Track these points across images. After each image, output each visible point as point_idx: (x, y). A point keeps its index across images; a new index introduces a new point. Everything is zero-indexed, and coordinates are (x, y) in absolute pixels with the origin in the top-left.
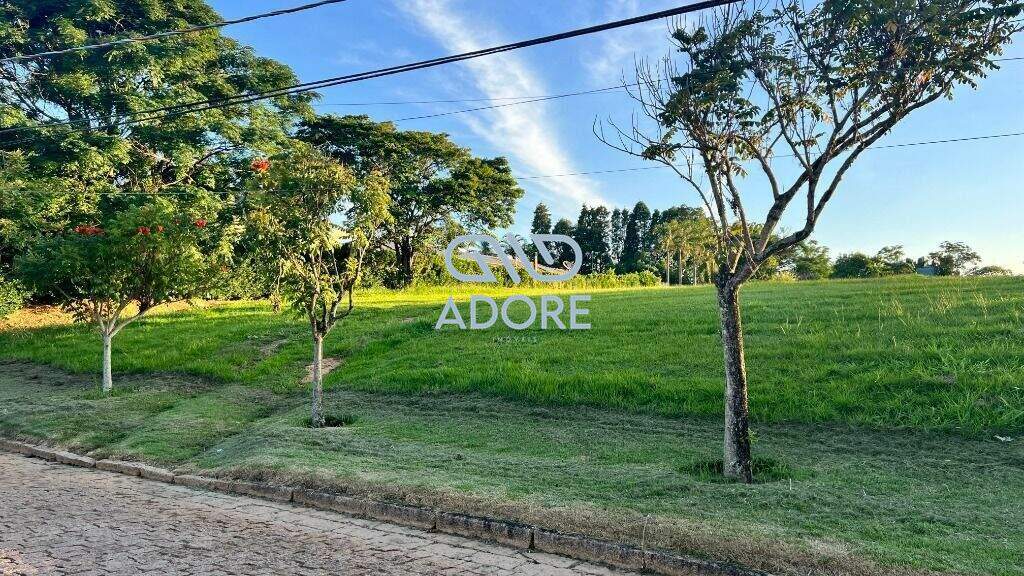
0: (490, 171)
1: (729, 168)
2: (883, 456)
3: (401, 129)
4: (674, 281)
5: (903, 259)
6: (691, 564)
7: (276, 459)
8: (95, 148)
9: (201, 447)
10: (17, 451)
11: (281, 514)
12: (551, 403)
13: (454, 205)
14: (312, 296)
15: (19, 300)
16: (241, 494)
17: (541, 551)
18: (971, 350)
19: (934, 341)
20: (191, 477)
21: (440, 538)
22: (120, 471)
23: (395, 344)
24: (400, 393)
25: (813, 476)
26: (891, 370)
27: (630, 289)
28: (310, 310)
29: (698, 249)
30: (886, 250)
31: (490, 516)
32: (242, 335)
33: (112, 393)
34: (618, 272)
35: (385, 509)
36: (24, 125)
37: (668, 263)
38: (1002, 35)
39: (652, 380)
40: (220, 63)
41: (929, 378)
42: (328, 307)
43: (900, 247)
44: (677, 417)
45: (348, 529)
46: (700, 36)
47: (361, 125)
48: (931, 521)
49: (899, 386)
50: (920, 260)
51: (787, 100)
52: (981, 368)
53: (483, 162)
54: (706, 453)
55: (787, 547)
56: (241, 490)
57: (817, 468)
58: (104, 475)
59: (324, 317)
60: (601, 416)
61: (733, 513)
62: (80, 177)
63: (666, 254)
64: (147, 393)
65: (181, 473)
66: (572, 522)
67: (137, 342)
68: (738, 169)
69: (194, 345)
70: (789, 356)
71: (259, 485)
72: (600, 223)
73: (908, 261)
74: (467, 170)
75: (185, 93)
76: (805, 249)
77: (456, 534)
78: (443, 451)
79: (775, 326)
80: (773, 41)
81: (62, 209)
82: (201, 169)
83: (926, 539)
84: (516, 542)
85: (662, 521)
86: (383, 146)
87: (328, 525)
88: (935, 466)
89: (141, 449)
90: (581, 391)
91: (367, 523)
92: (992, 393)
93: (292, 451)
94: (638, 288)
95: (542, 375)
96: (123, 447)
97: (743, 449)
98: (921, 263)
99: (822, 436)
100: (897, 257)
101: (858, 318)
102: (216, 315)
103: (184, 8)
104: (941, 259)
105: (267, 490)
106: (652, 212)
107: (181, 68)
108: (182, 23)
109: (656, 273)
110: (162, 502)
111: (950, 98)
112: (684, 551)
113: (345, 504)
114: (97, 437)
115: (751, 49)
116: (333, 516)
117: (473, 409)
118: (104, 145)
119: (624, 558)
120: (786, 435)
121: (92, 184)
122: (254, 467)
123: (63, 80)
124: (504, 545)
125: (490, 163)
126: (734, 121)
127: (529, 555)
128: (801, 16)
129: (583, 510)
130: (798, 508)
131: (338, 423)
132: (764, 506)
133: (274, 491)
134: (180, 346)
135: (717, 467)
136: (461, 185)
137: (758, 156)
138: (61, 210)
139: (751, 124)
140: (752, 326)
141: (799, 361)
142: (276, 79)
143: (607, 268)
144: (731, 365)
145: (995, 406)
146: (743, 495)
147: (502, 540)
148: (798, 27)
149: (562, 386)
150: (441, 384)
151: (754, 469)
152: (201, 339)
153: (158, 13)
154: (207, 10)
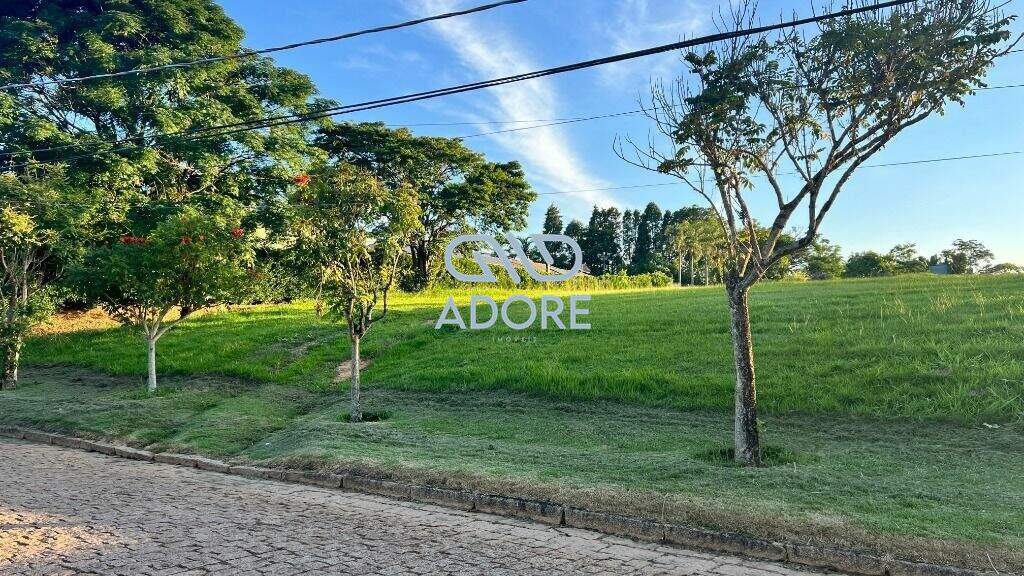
0: (504, 175)
1: (737, 182)
2: (881, 443)
3: (416, 135)
4: (686, 281)
5: (915, 256)
6: (706, 535)
7: (324, 451)
8: (125, 160)
9: (250, 441)
10: (77, 446)
11: (334, 498)
12: (574, 399)
13: (468, 210)
14: (350, 300)
15: (51, 306)
16: (294, 482)
17: (572, 527)
18: (967, 345)
19: (933, 337)
20: (246, 467)
21: (479, 516)
22: (179, 463)
23: (419, 345)
24: (429, 390)
25: (815, 460)
26: (892, 365)
27: (642, 290)
28: (348, 313)
29: (710, 249)
30: (898, 248)
31: (524, 497)
32: (272, 338)
33: (156, 393)
34: (629, 273)
35: (428, 492)
36: (57, 137)
37: (680, 264)
38: (986, 59)
39: (667, 377)
40: (242, 74)
41: (925, 372)
42: (365, 311)
43: (912, 246)
44: (691, 410)
45: (396, 510)
46: (710, 59)
47: (377, 132)
48: (919, 496)
49: (898, 380)
50: (932, 258)
51: (790, 120)
52: (975, 363)
53: (497, 166)
54: (719, 442)
55: (790, 518)
56: (293, 478)
57: (820, 454)
58: (165, 466)
59: (360, 320)
60: (620, 410)
61: (743, 491)
62: (110, 188)
63: (677, 254)
64: (189, 393)
65: (235, 464)
66: (599, 501)
67: (171, 345)
68: (746, 182)
69: (228, 347)
70: (796, 353)
71: (310, 473)
72: (612, 224)
73: (921, 259)
74: (482, 174)
75: (210, 105)
76: (817, 248)
77: (493, 513)
78: (474, 442)
79: (784, 325)
80: (776, 66)
81: (93, 217)
82: (225, 177)
83: (914, 511)
84: (548, 519)
85: (679, 499)
86: (399, 152)
87: (379, 507)
88: (927, 450)
89: (194, 443)
90: (601, 388)
91: (414, 505)
92: (983, 385)
93: (338, 443)
94: (650, 289)
95: (563, 373)
96: (177, 441)
97: (752, 438)
98: (934, 260)
99: (825, 425)
100: (909, 256)
101: (863, 317)
102: (243, 319)
103: (207, 21)
104: (954, 257)
105: (319, 477)
106: (663, 213)
107: (205, 80)
108: (206, 36)
109: (667, 274)
110: (225, 489)
111: (942, 114)
112: (700, 524)
113: (391, 489)
114: (151, 434)
115: (757, 74)
116: (380, 499)
117: (500, 405)
118: (133, 156)
119: (645, 531)
120: (792, 425)
121: (122, 194)
122: (304, 457)
123: (93, 94)
124: (538, 522)
125: (504, 168)
126: (742, 138)
127: (561, 529)
128: (801, 45)
129: (608, 490)
130: (801, 487)
131: (374, 418)
132: (771, 486)
133: (324, 478)
134: (215, 349)
135: (728, 454)
136: (475, 190)
137: (765, 168)
138: (93, 219)
139: (758, 140)
140: (761, 325)
141: (806, 356)
142: (296, 89)
143: (619, 270)
144: (741, 360)
145: (985, 397)
146: (752, 477)
147: (537, 517)
148: (798, 55)
149: (582, 383)
150: (468, 382)
151: (762, 455)
152: (233, 342)
153: (182, 27)
154: (228, 22)
